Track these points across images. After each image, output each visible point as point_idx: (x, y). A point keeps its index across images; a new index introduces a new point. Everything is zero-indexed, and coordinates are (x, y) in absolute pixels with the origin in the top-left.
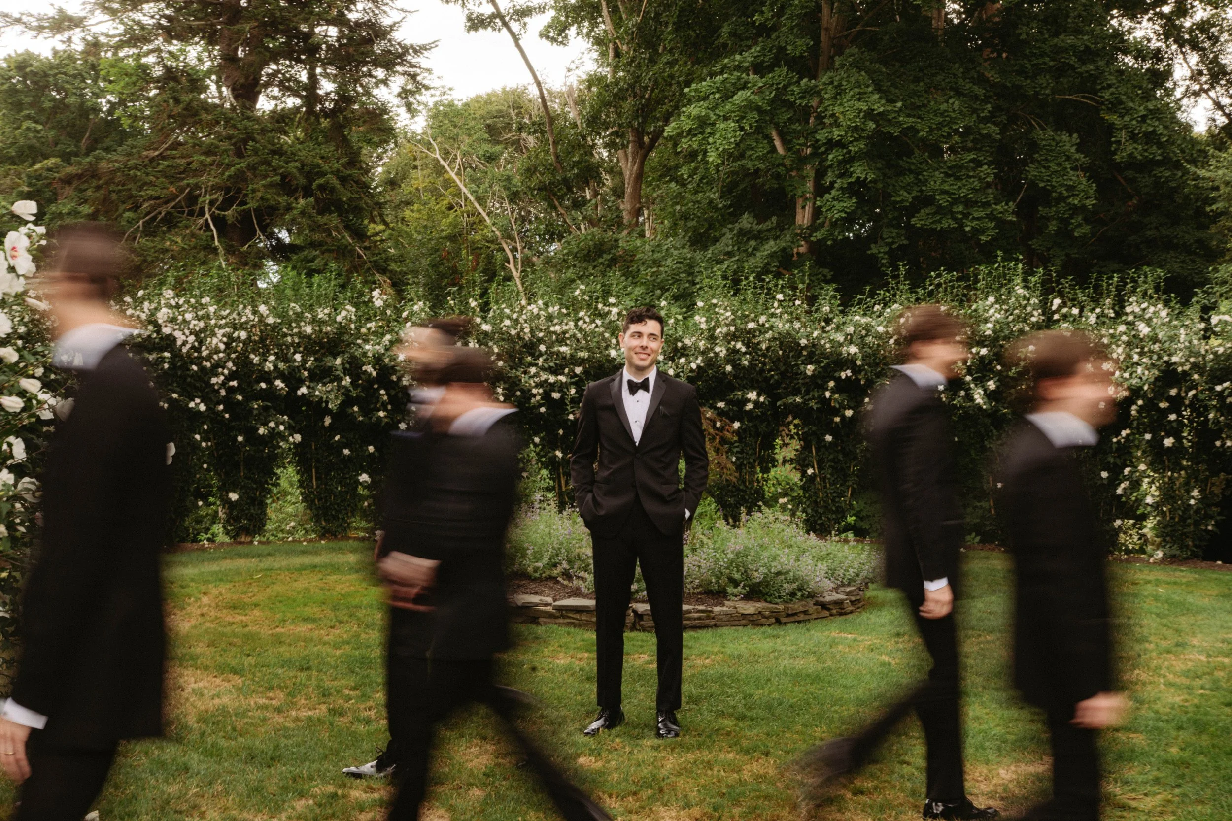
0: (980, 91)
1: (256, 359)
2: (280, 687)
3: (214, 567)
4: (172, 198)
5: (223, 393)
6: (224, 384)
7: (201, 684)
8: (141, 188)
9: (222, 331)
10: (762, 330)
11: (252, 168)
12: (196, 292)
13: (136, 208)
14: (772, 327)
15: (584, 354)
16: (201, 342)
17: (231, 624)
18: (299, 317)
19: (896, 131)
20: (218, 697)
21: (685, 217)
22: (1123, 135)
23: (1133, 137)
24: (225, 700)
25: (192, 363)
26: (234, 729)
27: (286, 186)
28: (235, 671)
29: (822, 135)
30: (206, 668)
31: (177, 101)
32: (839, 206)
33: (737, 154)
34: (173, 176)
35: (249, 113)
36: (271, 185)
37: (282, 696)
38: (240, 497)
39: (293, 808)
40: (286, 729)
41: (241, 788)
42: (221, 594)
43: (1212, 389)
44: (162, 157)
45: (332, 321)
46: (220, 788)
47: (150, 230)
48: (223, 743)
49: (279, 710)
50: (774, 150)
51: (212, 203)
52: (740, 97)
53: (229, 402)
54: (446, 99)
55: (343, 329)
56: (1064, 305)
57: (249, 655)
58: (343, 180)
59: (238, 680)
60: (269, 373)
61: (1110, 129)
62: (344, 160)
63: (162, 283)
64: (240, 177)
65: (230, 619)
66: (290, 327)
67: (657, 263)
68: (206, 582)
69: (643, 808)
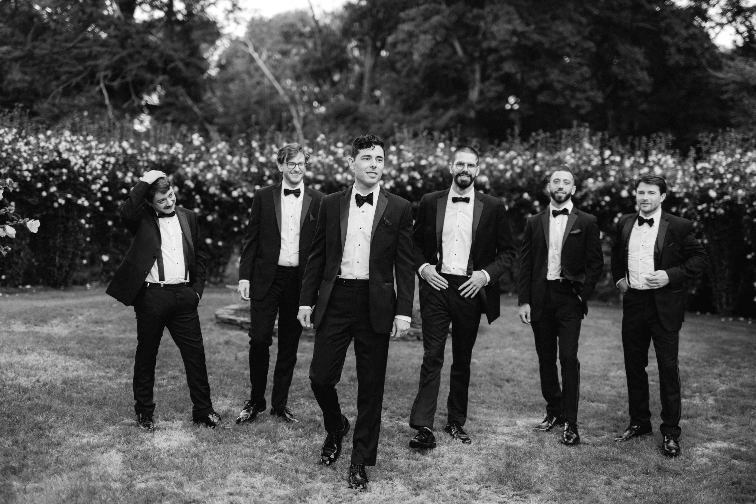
0: (584, 20)
1: (120, 175)
2: (113, 366)
3: (90, 300)
4: (79, 73)
5: (99, 195)
6: (100, 190)
7: (67, 364)
8: (60, 66)
9: (100, 157)
10: (430, 165)
11: (130, 56)
12: (84, 133)
13: (57, 78)
14: (436, 164)
15: (321, 177)
16: (86, 163)
17: (93, 332)
18: (148, 150)
19: (530, 44)
20: (77, 371)
21: (400, 93)
22: (673, 50)
23: (679, 51)
24: (81, 372)
25: (80, 176)
26: (82, 388)
27: (152, 67)
28: (89, 357)
29: (485, 45)
30: (73, 355)
31: (84, 12)
32: (494, 89)
33: (432, 54)
34: (81, 59)
35: (128, 21)
36: (141, 67)
37: (114, 371)
38: (110, 259)
39: (108, 430)
40: (112, 389)
41: (80, 419)
42: (91, 315)
43: (696, 208)
44: (74, 47)
45: (168, 153)
46: (68, 419)
47: (67, 93)
48: (75, 395)
49: (110, 379)
50: (455, 52)
51: (105, 77)
52: (435, 19)
53: (103, 201)
54: (257, 16)
55: (174, 158)
56: (612, 154)
57: (99, 349)
58: (187, 65)
59: (90, 362)
60: (128, 184)
61: (666, 45)
62: (188, 52)
63: (63, 127)
64: (122, 61)
65: (93, 329)
66: (142, 156)
67: (381, 121)
68: (82, 308)
69: (305, 434)
